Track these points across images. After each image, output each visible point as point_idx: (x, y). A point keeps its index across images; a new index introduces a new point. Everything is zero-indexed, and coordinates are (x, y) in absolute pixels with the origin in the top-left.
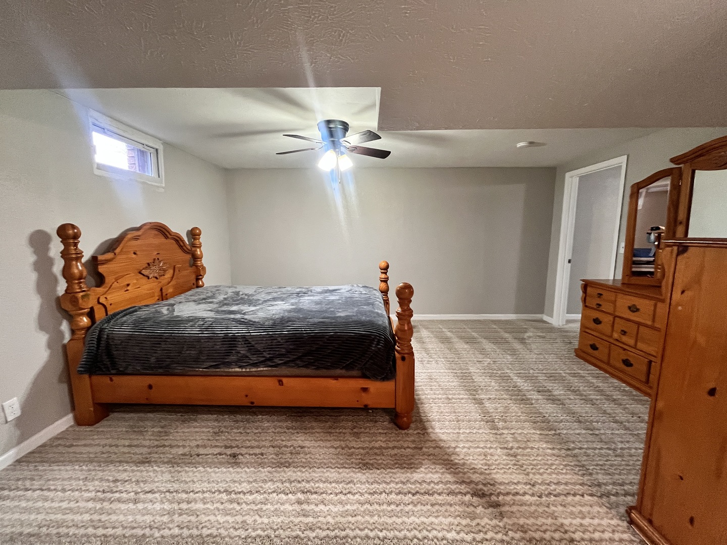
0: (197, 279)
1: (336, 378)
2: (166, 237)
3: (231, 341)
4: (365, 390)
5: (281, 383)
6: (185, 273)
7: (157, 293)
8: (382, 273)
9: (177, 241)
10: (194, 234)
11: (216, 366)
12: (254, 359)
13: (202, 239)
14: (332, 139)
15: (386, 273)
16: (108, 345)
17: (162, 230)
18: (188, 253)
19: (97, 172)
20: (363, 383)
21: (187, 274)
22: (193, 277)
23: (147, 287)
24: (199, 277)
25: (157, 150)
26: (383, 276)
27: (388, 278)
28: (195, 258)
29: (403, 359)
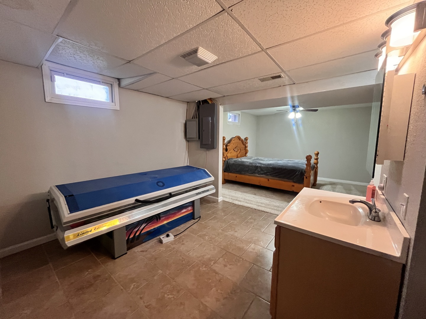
0: (246, 154)
1: (285, 181)
2: (240, 140)
3: (257, 167)
4: (293, 186)
5: (268, 180)
6: (243, 151)
7: (236, 156)
8: (316, 156)
9: (242, 141)
10: (246, 139)
11: (252, 173)
12: (262, 172)
13: (248, 141)
14: (294, 108)
15: (317, 156)
16: (229, 165)
17: (239, 138)
18: (244, 145)
19: (228, 123)
20: (293, 184)
21: (244, 151)
22: (245, 152)
23: (235, 154)
24: (246, 153)
25: (239, 114)
26: (316, 157)
27: (318, 158)
28: (246, 147)
29: (306, 178)
